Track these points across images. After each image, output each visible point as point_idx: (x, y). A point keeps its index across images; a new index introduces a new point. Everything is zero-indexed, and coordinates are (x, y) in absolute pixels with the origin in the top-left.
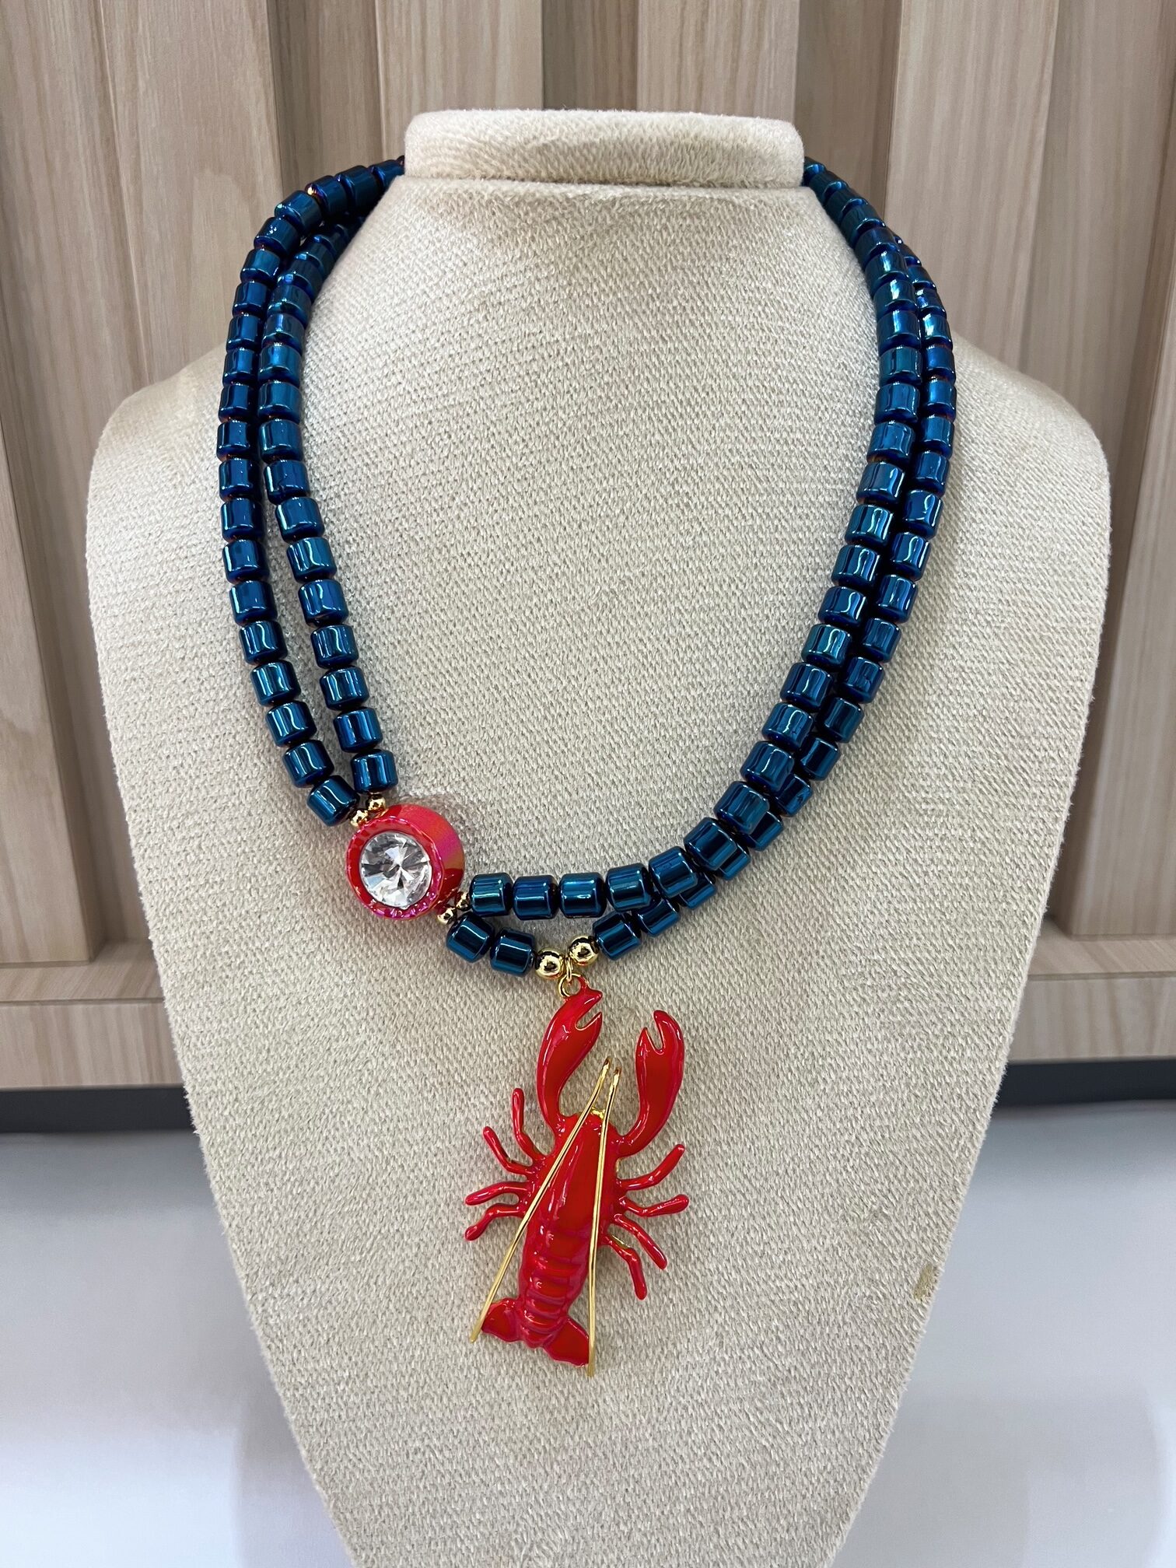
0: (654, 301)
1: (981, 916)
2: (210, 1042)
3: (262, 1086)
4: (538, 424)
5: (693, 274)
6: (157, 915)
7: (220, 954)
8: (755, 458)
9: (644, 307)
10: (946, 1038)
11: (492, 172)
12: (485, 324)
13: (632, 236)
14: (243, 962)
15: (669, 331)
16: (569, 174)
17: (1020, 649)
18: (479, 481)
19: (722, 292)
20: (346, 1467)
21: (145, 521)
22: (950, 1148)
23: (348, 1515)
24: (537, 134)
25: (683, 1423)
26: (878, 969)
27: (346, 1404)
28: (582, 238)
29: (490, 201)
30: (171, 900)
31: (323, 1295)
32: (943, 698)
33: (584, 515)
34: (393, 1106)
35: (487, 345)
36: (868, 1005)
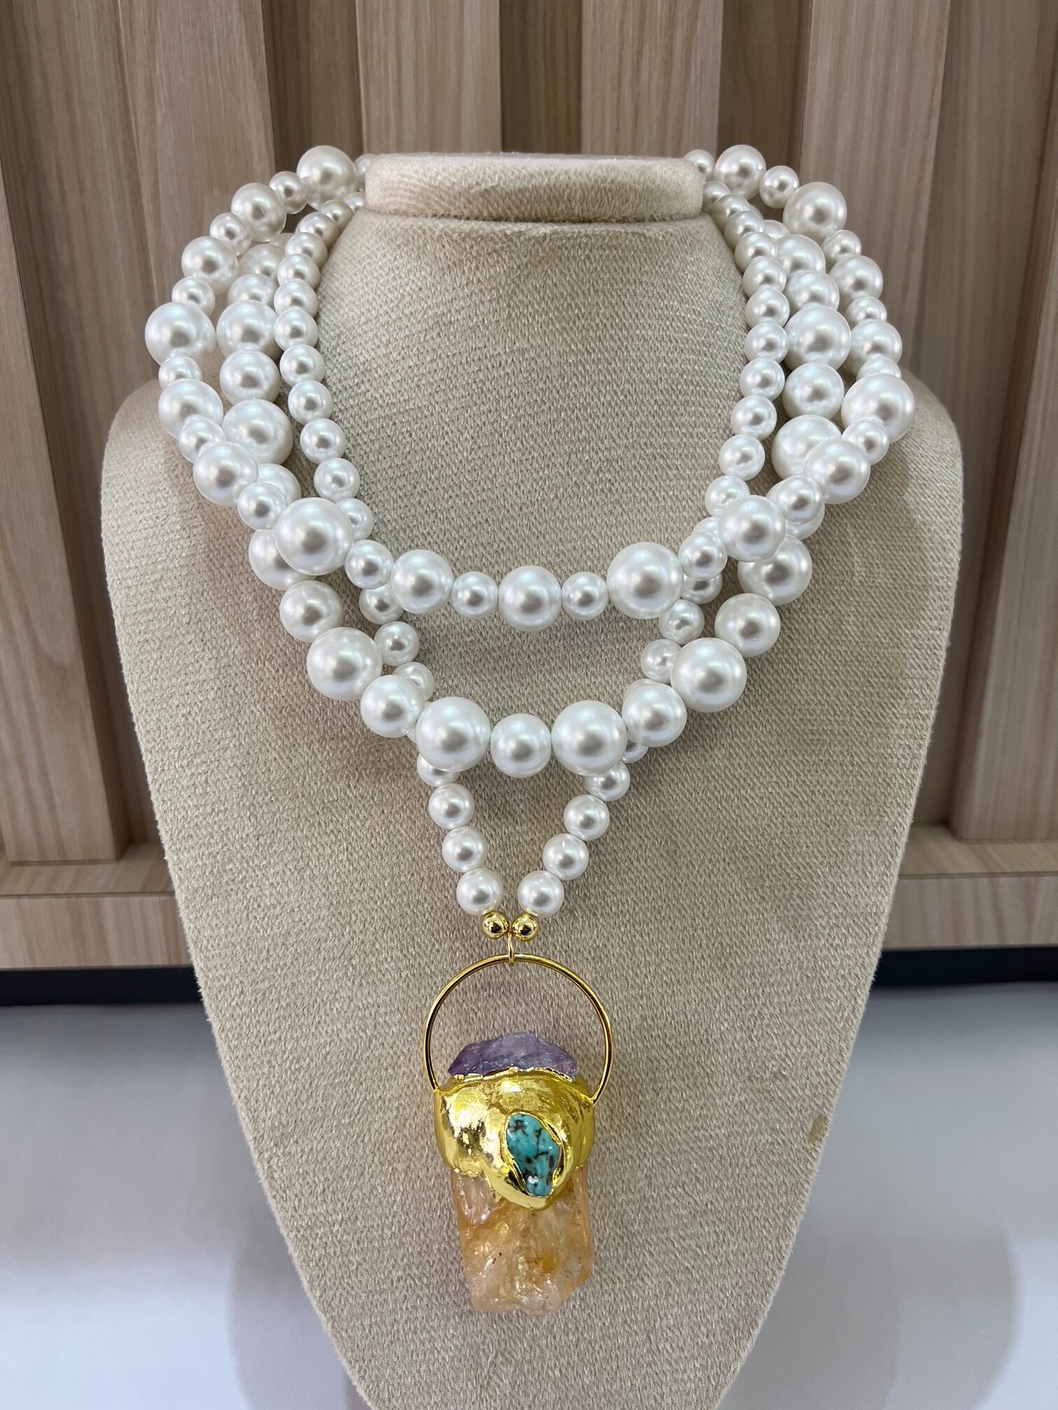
0: (579, 319)
1: (859, 827)
2: (219, 945)
3: (263, 981)
4: (484, 424)
5: (612, 296)
6: (172, 839)
7: (225, 871)
8: (666, 450)
9: (571, 325)
10: (832, 928)
11: (442, 211)
12: (439, 340)
13: (561, 266)
14: (245, 877)
15: (592, 345)
16: (506, 213)
17: (890, 606)
18: (436, 472)
19: (637, 311)
20: (341, 1294)
21: (153, 506)
22: (836, 1020)
23: (343, 1334)
24: (479, 181)
25: (620, 1250)
26: (775, 873)
27: (340, 1242)
28: (519, 267)
29: (440, 236)
30: (183, 826)
31: (318, 1152)
32: (825, 647)
33: (524, 499)
34: (374, 995)
35: (440, 358)
36: (767, 902)
